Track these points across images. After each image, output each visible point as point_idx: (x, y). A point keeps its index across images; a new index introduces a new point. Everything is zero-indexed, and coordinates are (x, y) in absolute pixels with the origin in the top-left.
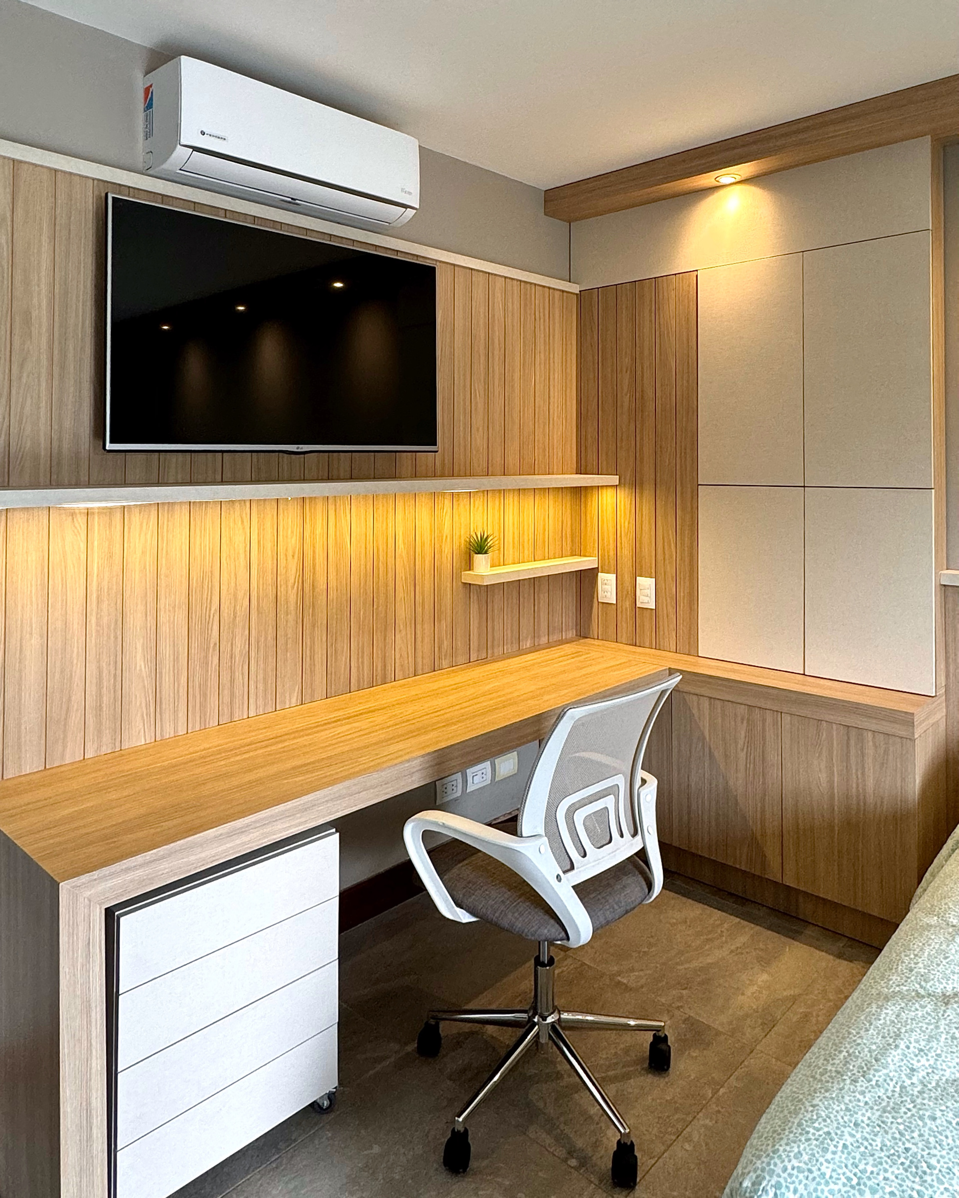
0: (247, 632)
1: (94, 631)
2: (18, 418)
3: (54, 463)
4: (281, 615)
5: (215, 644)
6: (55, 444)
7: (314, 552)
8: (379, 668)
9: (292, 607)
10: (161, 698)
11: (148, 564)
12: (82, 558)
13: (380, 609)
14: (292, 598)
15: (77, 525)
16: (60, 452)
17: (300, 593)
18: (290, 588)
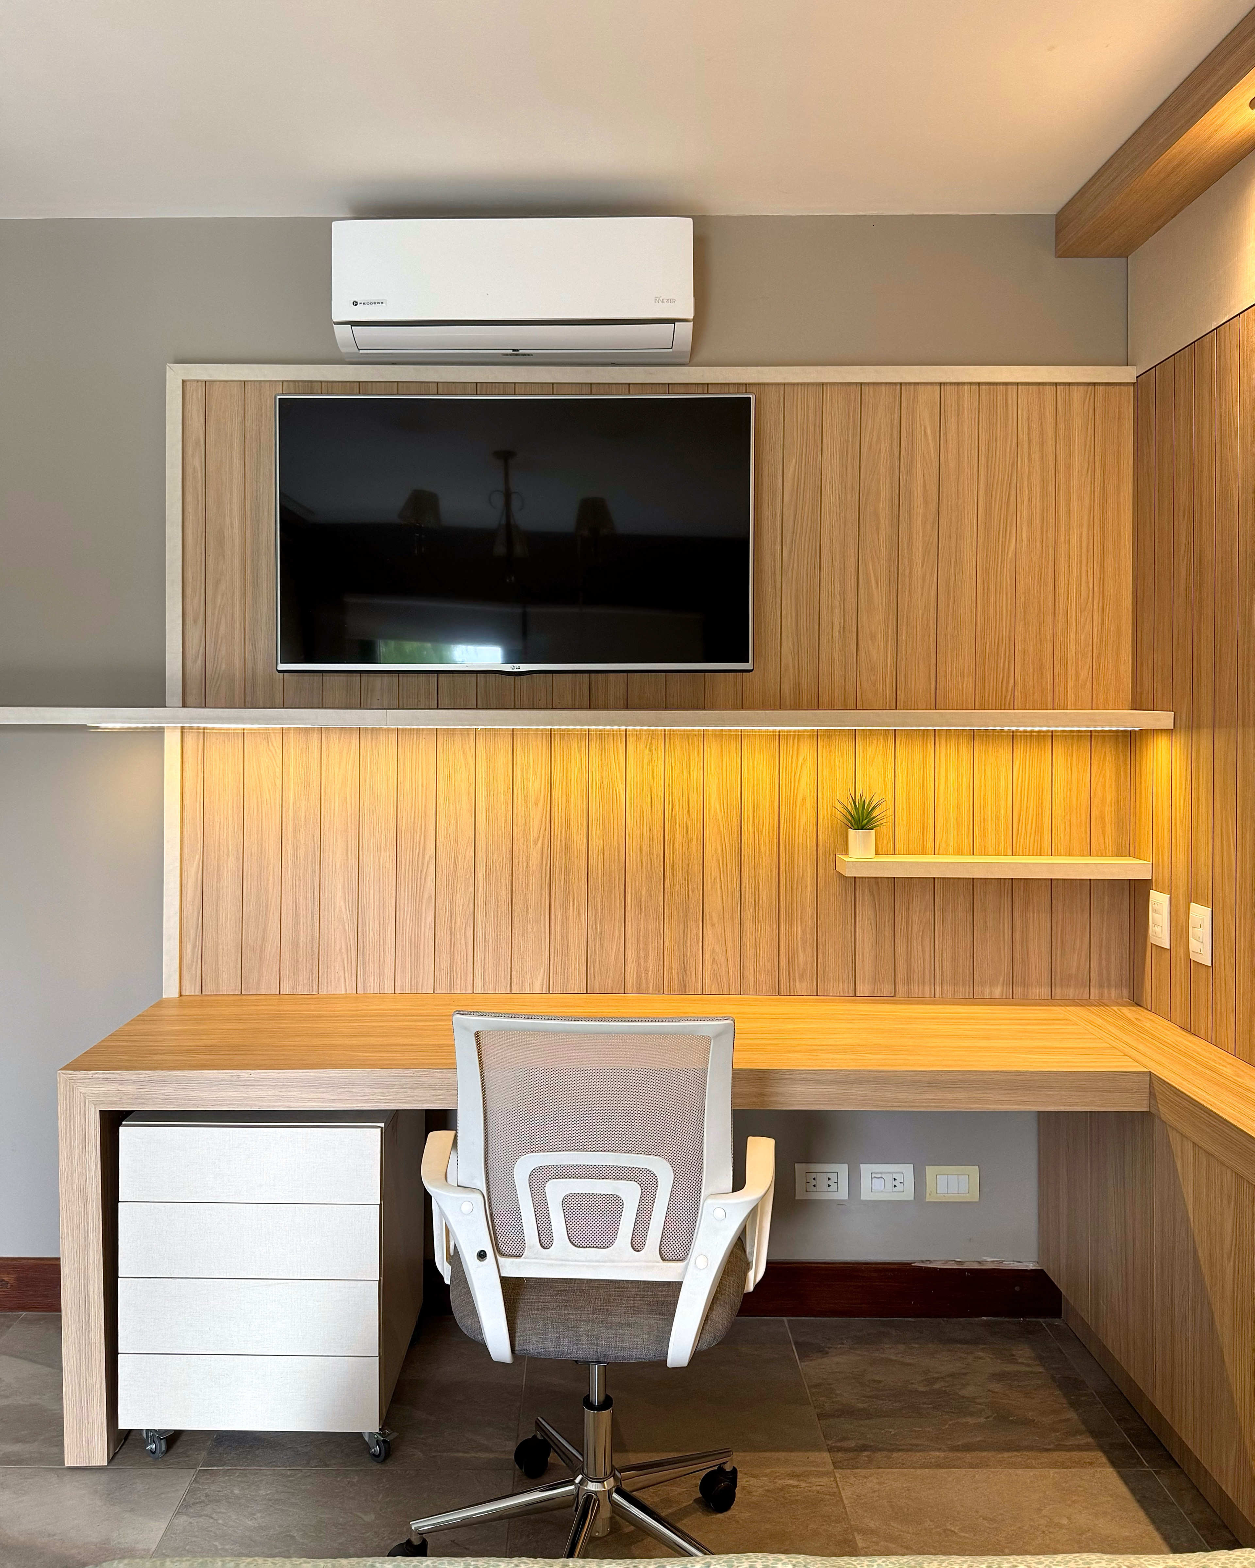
0: (472, 889)
1: (290, 862)
2: (213, 639)
3: (249, 685)
4: (520, 877)
5: (430, 897)
6: (249, 665)
7: (568, 802)
8: (675, 971)
9: (534, 867)
10: (364, 947)
11: (349, 797)
12: (277, 784)
13: (677, 888)
14: (535, 857)
15: (272, 748)
16: (254, 674)
17: (546, 851)
18: (531, 844)
